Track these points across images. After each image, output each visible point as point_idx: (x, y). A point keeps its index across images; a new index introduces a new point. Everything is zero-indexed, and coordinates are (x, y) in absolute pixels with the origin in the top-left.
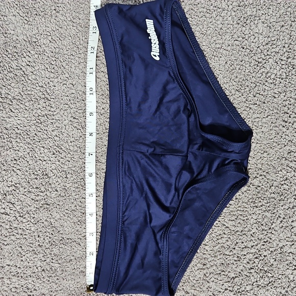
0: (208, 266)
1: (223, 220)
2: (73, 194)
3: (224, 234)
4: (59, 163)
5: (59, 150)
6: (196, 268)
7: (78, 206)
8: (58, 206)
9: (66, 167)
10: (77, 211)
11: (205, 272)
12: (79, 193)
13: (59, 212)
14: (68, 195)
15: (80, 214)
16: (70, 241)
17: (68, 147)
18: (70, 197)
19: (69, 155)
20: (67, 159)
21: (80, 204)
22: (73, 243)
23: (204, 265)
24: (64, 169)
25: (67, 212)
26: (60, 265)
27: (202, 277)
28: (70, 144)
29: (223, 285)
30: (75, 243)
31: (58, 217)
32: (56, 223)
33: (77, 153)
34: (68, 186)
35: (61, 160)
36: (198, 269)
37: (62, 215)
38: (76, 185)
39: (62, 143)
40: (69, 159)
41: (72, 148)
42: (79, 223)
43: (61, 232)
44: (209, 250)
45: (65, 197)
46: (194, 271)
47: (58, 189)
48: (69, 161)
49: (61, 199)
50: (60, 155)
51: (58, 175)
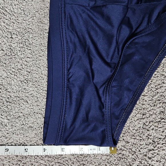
0: (148, 115)
1: (162, 70)
2: (19, 54)
3: (164, 83)
4: (4, 24)
5: (4, 12)
6: (136, 119)
7: (24, 66)
8: (4, 65)
9: (11, 28)
10: (23, 70)
11: (144, 121)
12: (24, 53)
13: (5, 70)
14: (14, 54)
15: (26, 73)
16: (18, 99)
17: (12, 9)
18: (16, 56)
19: (13, 17)
20: (12, 20)
21: (25, 63)
22: (20, 101)
23: (143, 115)
24: (9, 30)
25: (14, 70)
26: (9, 121)
27: (142, 126)
28: (14, 7)
29: (163, 132)
30: (22, 101)
31: (5, 75)
32: (4, 81)
33: (21, 15)
34: (13, 46)
35: (6, 21)
36: (138, 120)
37: (9, 74)
38: (22, 45)
39: (6, 5)
40: (14, 21)
41: (16, 11)
42: (25, 81)
43: (9, 90)
44: (148, 101)
45: (11, 56)
46: (134, 122)
47: (4, 49)
48: (14, 23)
49: (7, 57)
50: (5, 17)
51: (4, 35)
